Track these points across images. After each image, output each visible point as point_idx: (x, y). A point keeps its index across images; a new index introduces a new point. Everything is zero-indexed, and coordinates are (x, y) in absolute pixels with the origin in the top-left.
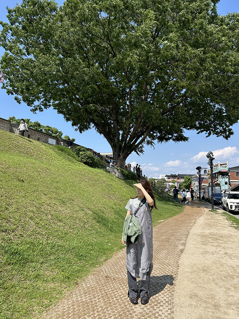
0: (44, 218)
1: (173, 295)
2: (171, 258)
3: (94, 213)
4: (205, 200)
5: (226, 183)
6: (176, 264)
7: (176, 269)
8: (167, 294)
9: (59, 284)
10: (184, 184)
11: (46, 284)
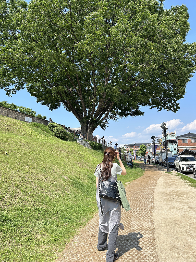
0: (29, 186)
1: (155, 248)
2: (145, 215)
3: (72, 179)
4: (159, 164)
5: (175, 149)
6: (151, 220)
7: (151, 224)
8: (150, 248)
9: (50, 246)
10: (140, 152)
11: (37, 247)
